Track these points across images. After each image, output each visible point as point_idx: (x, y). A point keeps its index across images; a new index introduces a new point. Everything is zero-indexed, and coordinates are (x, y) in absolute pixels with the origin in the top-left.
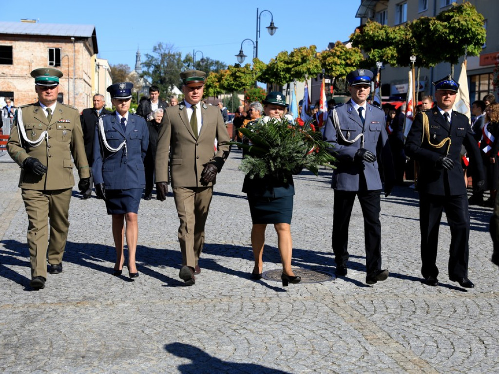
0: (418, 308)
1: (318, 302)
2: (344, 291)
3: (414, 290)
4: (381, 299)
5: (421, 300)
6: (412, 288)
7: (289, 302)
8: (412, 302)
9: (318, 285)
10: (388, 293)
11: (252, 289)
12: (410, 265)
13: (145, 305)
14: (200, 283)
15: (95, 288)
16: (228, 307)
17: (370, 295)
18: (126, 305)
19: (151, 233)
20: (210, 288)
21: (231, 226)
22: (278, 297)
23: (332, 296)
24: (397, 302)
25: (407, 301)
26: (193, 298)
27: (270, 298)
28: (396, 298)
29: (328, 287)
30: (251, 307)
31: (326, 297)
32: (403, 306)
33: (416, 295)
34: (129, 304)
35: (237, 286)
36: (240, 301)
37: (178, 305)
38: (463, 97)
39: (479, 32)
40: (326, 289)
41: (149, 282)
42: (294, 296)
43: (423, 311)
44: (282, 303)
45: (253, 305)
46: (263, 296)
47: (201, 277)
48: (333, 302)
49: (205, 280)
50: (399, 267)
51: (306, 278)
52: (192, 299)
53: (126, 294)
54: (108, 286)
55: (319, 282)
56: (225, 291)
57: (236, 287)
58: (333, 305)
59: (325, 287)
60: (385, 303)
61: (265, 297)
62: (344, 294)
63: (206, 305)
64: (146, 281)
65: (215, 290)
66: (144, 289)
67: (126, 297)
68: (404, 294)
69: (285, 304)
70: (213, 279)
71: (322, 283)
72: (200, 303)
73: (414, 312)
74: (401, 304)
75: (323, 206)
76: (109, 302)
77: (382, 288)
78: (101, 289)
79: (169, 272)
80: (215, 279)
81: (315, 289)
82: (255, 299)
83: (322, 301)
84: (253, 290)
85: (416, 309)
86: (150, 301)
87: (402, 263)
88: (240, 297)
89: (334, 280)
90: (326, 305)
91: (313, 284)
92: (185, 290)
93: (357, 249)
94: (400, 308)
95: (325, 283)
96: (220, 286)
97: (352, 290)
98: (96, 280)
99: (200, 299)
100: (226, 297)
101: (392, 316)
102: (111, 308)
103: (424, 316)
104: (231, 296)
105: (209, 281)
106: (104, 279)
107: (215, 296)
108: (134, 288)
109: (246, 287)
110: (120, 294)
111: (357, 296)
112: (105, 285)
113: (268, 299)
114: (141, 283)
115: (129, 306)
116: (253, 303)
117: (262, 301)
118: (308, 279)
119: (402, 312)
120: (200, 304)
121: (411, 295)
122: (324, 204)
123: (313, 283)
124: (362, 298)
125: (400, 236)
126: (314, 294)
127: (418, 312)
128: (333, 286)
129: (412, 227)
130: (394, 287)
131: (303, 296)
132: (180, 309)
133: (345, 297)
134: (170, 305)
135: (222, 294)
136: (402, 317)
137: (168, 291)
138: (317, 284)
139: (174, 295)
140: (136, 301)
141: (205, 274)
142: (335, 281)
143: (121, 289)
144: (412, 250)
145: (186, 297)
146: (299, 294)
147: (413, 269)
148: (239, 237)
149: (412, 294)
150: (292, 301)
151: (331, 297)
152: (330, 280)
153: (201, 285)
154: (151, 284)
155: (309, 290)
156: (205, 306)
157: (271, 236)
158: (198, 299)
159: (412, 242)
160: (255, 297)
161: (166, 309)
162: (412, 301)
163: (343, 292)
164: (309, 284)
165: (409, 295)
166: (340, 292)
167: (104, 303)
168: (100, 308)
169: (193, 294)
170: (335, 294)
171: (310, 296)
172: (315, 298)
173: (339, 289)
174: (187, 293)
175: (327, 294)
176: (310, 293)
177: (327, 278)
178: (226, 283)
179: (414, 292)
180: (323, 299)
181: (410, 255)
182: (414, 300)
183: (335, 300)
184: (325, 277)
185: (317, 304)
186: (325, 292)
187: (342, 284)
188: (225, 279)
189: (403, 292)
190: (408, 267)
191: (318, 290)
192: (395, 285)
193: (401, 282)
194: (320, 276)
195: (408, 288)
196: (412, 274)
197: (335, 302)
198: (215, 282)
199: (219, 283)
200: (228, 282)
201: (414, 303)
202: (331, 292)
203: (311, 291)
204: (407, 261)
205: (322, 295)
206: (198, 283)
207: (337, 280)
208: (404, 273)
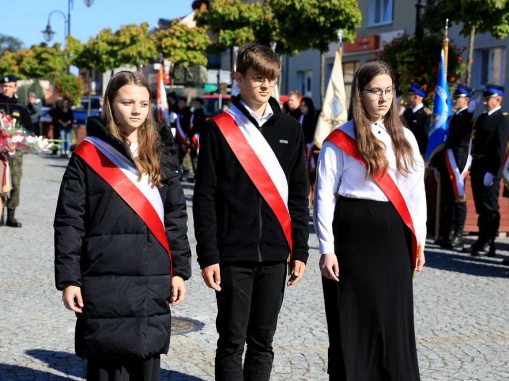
0: (311, 364)
1: (185, 362)
3: (302, 340)
5: (313, 353)
6: (299, 337)
8: (302, 356)
9: (182, 338)
12: (291, 305)
14: (23, 341)
23: (202, 352)
24: (284, 357)
25: (296, 355)
28: (283, 352)
29: (194, 340)
31: (194, 353)
32: (292, 362)
33: (306, 347)
36: (81, 365)
38: (337, 94)
39: (354, 14)
40: (193, 344)
43: (318, 367)
47: (23, 333)
48: (205, 361)
49: (29, 336)
55: (181, 334)
58: (205, 364)
59: (191, 340)
65: (46, 350)
70: (40, 334)
71: (186, 335)
73: (308, 370)
74: (290, 359)
80: (43, 335)
81: (178, 344)
83: (190, 360)
85: (309, 365)
89: (201, 330)
90: (196, 365)
92: (3, 352)
94: (289, 365)
95: (189, 334)
96: (52, 345)
100: (61, 360)
101: (282, 376)
103: (321, 374)
104: (69, 357)
105: (35, 337)
107: (47, 359)
119: (293, 370)
121: (299, 348)
123: (174, 334)
126: (178, 351)
127: (313, 369)
128: (200, 338)
135: (56, 356)
136: (294, 377)
138: (180, 336)
141: (28, 328)
142: (202, 331)
147: (296, 311)
149: (301, 345)
151: (201, 354)
152: (196, 330)
153: (25, 344)
156: (34, 374)
158: (24, 364)
162: (302, 354)
165: (298, 346)
169: (15, 358)
170: (205, 349)
171: (174, 353)
172: (180, 356)
173: (208, 342)
174: (6, 357)
175: (194, 349)
176: (173, 349)
177: (191, 328)
178: (59, 339)
179: (303, 342)
180: (190, 357)
181: (289, 293)
182: (304, 353)
183: (205, 357)
184: (188, 326)
185: (183, 364)
186: (192, 347)
187: (211, 335)
188: (57, 333)
189: (289, 343)
190: (290, 309)
191: (183, 344)
192: (279, 335)
193: (284, 329)
194: (181, 324)
195: (295, 337)
196: (296, 318)
197: (206, 360)
198: (44, 339)
199: (49, 340)
200: (61, 339)
201: (305, 357)
202: (200, 347)
203: (174, 347)
204: (287, 301)
205: (188, 352)
206: (20, 341)
207: (204, 330)
208: (286, 317)
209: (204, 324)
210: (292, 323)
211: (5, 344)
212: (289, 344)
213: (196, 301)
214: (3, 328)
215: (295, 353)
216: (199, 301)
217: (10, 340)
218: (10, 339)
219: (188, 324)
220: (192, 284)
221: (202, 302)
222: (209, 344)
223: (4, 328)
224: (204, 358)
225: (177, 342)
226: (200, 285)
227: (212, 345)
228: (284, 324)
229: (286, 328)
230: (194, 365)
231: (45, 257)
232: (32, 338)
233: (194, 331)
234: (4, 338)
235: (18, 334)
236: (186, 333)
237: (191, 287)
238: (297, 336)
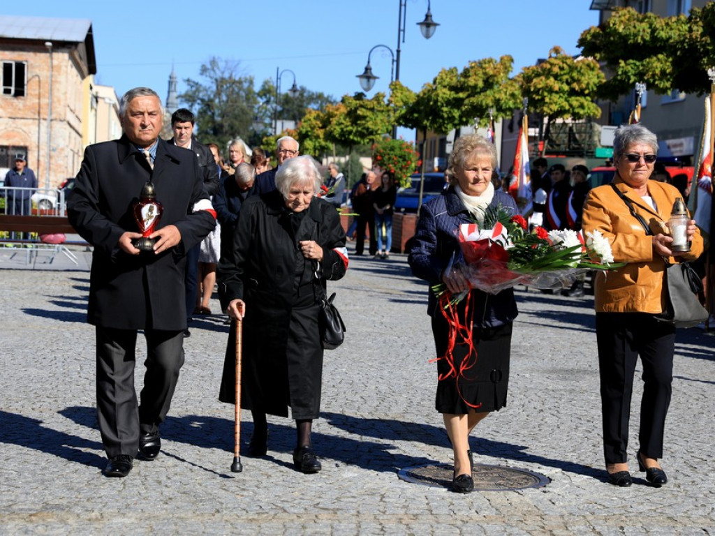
1: (512, 526)
2: (563, 507)
3: (708, 510)
4: (640, 525)
6: (703, 506)
7: (452, 525)
8: (704, 532)
9: (513, 496)
10: (654, 514)
11: (378, 498)
12: (698, 463)
13: (166, 521)
14: (276, 485)
15: (68, 490)
16: (330, 529)
17: (618, 517)
18: (127, 521)
19: (184, 393)
20: (297, 494)
21: (341, 386)
22: (432, 514)
23: (541, 516)
24: (674, 531)
25: (693, 530)
26: (261, 511)
27: (416, 516)
28: (672, 524)
29: (532, 499)
30: (377, 531)
31: (528, 517)
33: (712, 520)
34: (133, 520)
35: (349, 492)
36: (354, 519)
37: (232, 524)
40: (528, 503)
41: (175, 481)
42: (463, 513)
44: (439, 526)
45: (380, 527)
46: (402, 512)
48: (543, 528)
49: (286, 480)
50: (675, 466)
51: (489, 481)
52: (258, 514)
53: (129, 501)
54: (93, 487)
55: (513, 490)
56: (325, 501)
57: (348, 494)
58: (543, 532)
59: (527, 499)
60: (647, 532)
61: (406, 514)
62: (565, 512)
63: (288, 525)
64: (169, 478)
65: (306, 497)
66: (165, 493)
67: (128, 506)
68: (689, 517)
69: (445, 528)
70: (302, 477)
71: (519, 491)
72: (274, 521)
74: (683, 535)
75: (522, 355)
76: (94, 514)
77: (642, 503)
78: (79, 491)
79: (216, 464)
80: (306, 478)
81: (506, 502)
82: (385, 517)
83: (521, 525)
84: (381, 500)
86: (176, 515)
87: (682, 461)
88: (354, 512)
89: (545, 486)
90: (528, 532)
91: (502, 493)
92: (246, 497)
93: (590, 432)
95: (525, 491)
96: (316, 492)
97: (581, 507)
98: (71, 475)
99: (276, 515)
100: (326, 512)
102: (96, 526)
104: (338, 509)
105: (294, 481)
106: (87, 474)
107: (306, 509)
108: (144, 491)
109: (368, 495)
110: (117, 501)
111: (590, 518)
112: (88, 483)
113: (412, 517)
114: (160, 483)
115: (132, 523)
116: (381, 524)
117: (400, 521)
118: (493, 483)
120: (275, 523)
121: (703, 520)
122: (524, 351)
123: (501, 490)
124: (601, 522)
125: (678, 411)
126: (504, 512)
128: (541, 497)
129: (701, 397)
130: (666, 502)
131: (482, 513)
132: (235, 531)
133: (566, 519)
134: (214, 523)
135: (320, 506)
137: (211, 497)
138: (510, 493)
139: (224, 506)
140: (147, 515)
142: (547, 489)
143: (119, 491)
144: (702, 436)
145: (248, 509)
146: (473, 511)
147: (705, 471)
148: (356, 405)
149: (705, 517)
150: (459, 523)
151: (539, 518)
152: (537, 487)
153: (278, 488)
154: (179, 483)
155: (493, 504)
156: (285, 526)
157: (419, 404)
158: (272, 513)
159: (702, 423)
160: (384, 513)
161: (206, 531)
162: (705, 530)
163: (563, 510)
164: (494, 493)
165: (699, 518)
166: (557, 509)
167: (84, 516)
168: (75, 525)
169: (260, 504)
170: (547, 513)
171: (496, 514)
172: (506, 519)
173: (553, 503)
174: (249, 503)
175: (529, 511)
176: (497, 509)
177: (530, 483)
178: (328, 486)
179: (709, 514)
180: (522, 521)
181: (697, 446)
182: (707, 529)
183: (546, 522)
184: (526, 481)
185: (509, 530)
186: (526, 509)
187: (559, 495)
188: (326, 478)
189: (686, 513)
190: (695, 468)
191: (513, 504)
192: (669, 501)
193: (680, 494)
194: (515, 478)
195: (696, 506)
196: (703, 480)
197: (546, 527)
198: (306, 484)
199: (314, 486)
200: (331, 485)
201: (708, 534)
202: (538, 509)
203: (499, 506)
204: (692, 457)
205: (520, 514)
206: (272, 485)
207: (550, 487)
208: (687, 479)
209: (551, 480)
210: (694, 487)
211: (250, 486)
212: (686, 515)
213: (544, 449)
214: (251, 466)
215: (692, 527)
216: (548, 449)
217: (258, 483)
218: (258, 481)
219: (525, 478)
220: (542, 427)
221: (554, 450)
222: (555, 507)
223: (254, 466)
224: (542, 525)
225: (505, 500)
226: (555, 428)
227: (558, 508)
228: (682, 487)
229: (684, 493)
230: (525, 532)
231: (328, 382)
232: (289, 482)
233: (533, 487)
234: (250, 478)
235: (270, 476)
236: (520, 489)
237: (540, 430)
238: (699, 505)
